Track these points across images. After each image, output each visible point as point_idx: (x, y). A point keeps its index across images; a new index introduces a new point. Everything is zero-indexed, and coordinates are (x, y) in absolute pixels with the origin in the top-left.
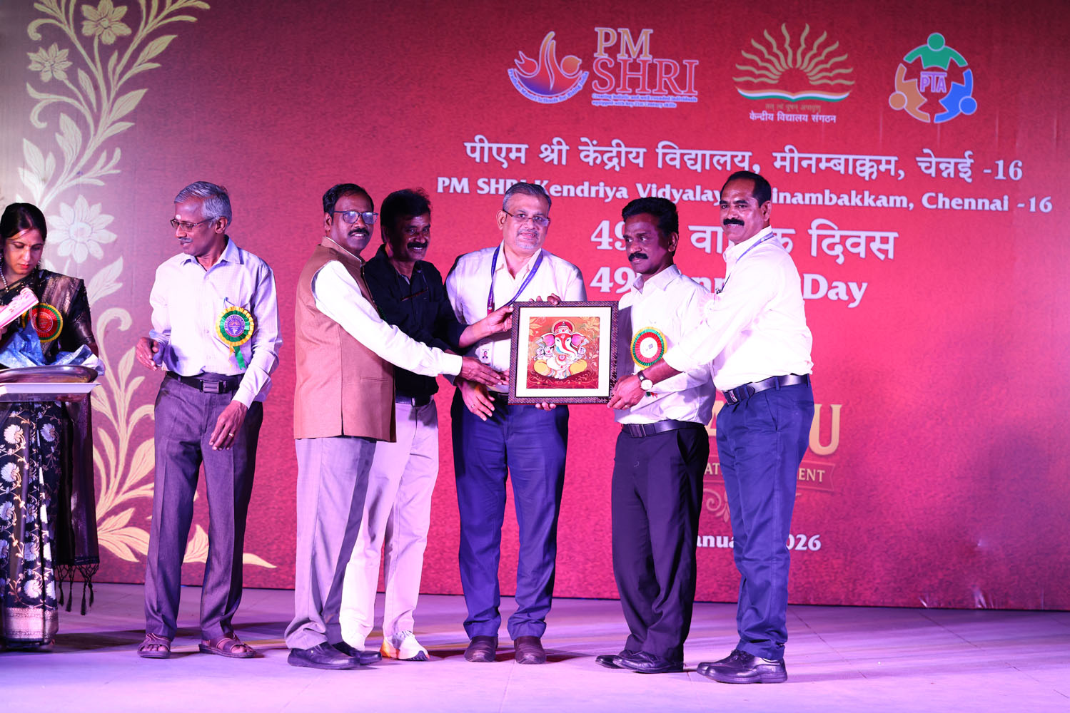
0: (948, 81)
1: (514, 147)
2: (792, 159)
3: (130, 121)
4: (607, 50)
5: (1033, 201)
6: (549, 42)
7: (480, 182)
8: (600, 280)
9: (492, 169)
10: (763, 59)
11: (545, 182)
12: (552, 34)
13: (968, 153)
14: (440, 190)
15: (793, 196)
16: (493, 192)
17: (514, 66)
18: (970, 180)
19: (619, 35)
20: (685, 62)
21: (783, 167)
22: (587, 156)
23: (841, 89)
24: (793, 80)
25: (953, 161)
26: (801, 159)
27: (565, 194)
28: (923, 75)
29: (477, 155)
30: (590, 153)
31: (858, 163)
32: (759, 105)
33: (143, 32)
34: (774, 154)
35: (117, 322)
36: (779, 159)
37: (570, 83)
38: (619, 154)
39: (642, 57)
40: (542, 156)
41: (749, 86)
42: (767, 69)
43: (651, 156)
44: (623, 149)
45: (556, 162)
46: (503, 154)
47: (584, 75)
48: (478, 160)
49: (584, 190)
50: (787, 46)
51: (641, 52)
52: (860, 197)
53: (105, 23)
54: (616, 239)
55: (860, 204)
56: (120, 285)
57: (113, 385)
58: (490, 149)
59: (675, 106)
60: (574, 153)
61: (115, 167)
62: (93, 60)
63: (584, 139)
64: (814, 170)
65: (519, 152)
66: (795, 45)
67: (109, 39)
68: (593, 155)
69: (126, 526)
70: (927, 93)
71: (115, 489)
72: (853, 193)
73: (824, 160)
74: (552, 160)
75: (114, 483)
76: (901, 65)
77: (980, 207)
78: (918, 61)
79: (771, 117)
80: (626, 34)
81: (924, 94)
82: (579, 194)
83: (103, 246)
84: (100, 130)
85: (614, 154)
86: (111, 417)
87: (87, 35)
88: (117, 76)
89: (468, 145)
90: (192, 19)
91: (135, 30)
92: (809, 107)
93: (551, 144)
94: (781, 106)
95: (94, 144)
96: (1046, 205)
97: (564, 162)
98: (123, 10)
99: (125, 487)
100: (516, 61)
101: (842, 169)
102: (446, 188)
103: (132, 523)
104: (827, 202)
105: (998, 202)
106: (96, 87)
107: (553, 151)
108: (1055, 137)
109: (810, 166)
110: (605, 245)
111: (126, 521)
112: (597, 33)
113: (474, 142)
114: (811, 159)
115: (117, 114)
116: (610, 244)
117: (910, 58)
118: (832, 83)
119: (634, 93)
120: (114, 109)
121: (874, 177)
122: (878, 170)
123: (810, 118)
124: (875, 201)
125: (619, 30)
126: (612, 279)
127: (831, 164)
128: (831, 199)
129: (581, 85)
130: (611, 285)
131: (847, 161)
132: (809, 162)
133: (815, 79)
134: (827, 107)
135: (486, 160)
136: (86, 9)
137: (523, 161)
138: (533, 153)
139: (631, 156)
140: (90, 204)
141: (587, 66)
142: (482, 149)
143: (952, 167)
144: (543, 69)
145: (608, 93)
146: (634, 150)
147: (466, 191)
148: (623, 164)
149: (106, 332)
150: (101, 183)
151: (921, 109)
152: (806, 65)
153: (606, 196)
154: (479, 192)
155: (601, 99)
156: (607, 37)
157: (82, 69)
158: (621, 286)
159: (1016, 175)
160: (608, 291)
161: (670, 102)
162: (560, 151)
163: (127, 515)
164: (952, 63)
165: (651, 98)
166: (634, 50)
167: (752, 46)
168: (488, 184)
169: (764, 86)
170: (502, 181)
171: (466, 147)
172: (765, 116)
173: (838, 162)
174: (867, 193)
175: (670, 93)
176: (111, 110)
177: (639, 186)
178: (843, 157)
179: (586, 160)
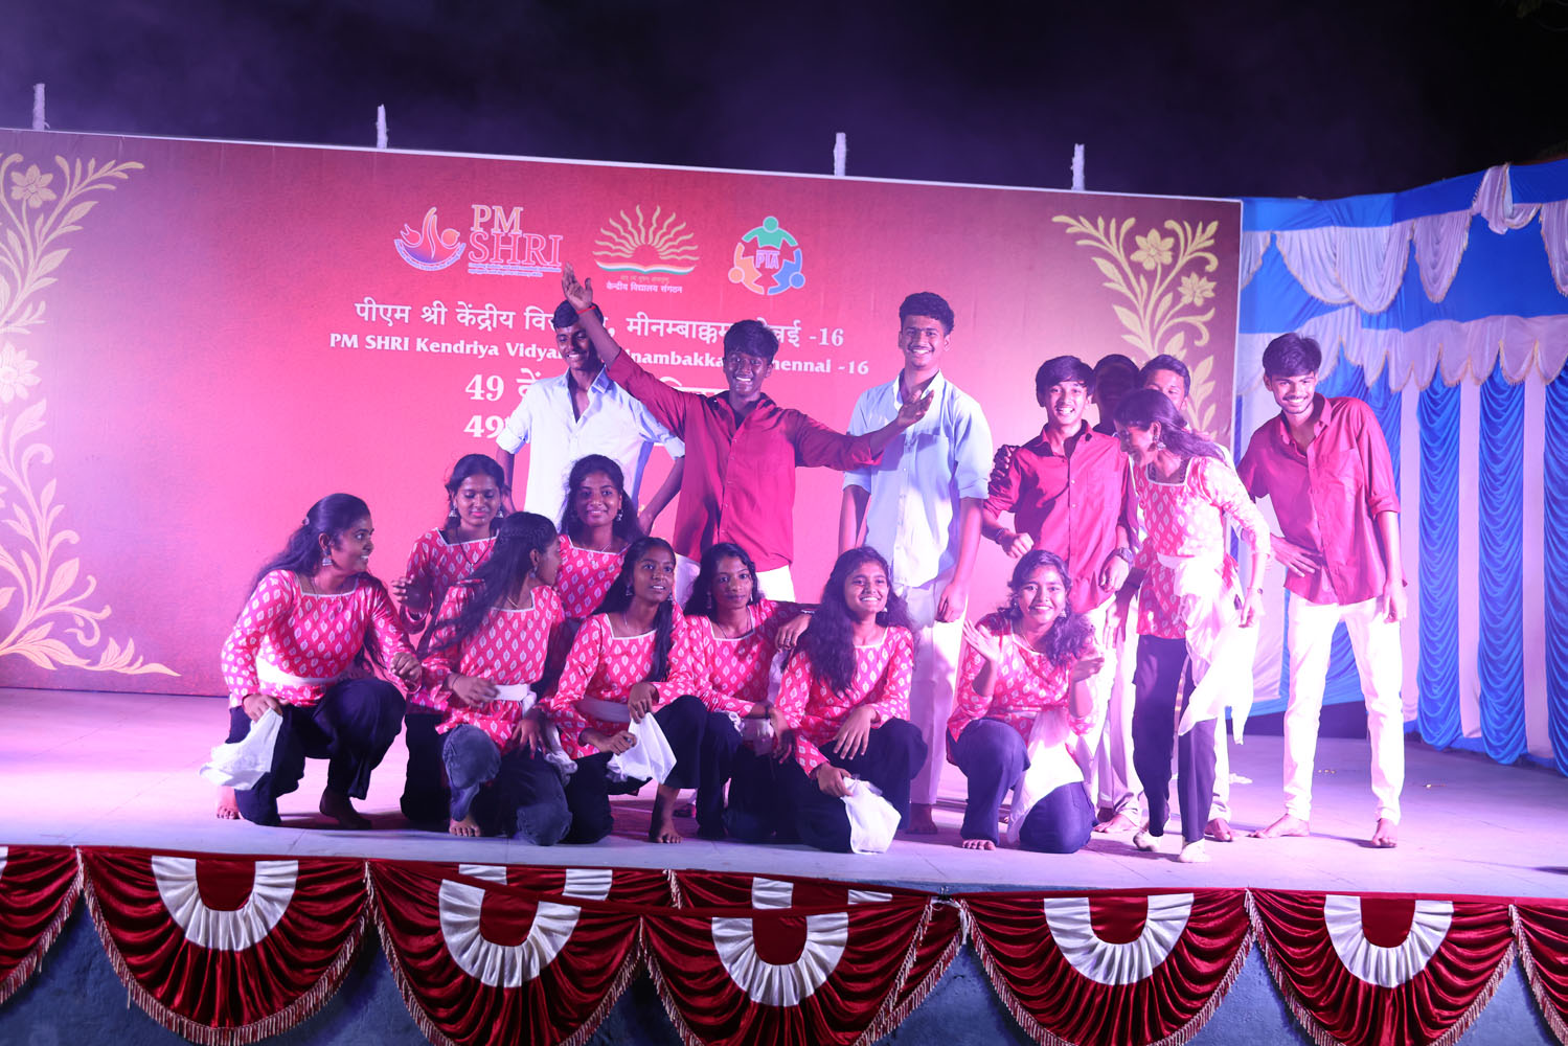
0: (780, 259)
1: (399, 308)
2: (643, 324)
3: (55, 277)
4: (482, 225)
5: (852, 364)
6: (431, 217)
7: (368, 339)
8: (473, 427)
9: (379, 328)
10: (620, 237)
11: (426, 340)
12: (434, 209)
13: (796, 322)
14: (333, 344)
15: (643, 357)
16: (379, 347)
17: (400, 237)
18: (797, 345)
19: (493, 211)
20: (551, 237)
21: (635, 331)
22: (463, 318)
23: (686, 263)
24: (646, 254)
25: (783, 328)
26: (650, 324)
27: (443, 350)
28: (758, 253)
29: (366, 315)
30: (465, 315)
31: (700, 329)
32: (615, 276)
33: (67, 198)
34: (628, 320)
35: (40, 456)
36: (631, 323)
37: (450, 253)
38: (491, 316)
39: (513, 232)
40: (423, 317)
41: (607, 259)
42: (623, 245)
43: (519, 319)
44: (495, 312)
45: (435, 322)
46: (389, 315)
47: (462, 247)
48: (366, 319)
49: (460, 347)
50: (640, 225)
51: (512, 227)
52: (701, 358)
53: (33, 189)
54: (488, 391)
55: (701, 364)
56: (43, 423)
57: (36, 512)
58: (378, 309)
59: (541, 275)
60: (451, 315)
61: (41, 318)
62: (21, 222)
63: (460, 303)
64: (662, 334)
65: (403, 312)
66: (648, 225)
67: (36, 203)
68: (468, 317)
69: (45, 638)
70: (762, 269)
71: (36, 604)
72: (696, 355)
73: (671, 326)
74: (433, 320)
75: (36, 600)
76: (740, 244)
77: (806, 369)
78: (755, 241)
79: (625, 286)
80: (499, 211)
81: (759, 270)
82: (456, 351)
83: (27, 388)
84: (27, 285)
85: (487, 316)
86: (34, 541)
87: (16, 198)
88: (42, 238)
89: (358, 306)
90: (113, 188)
91: (60, 195)
92: (659, 279)
93: (431, 306)
94: (634, 278)
95: (21, 296)
96: (863, 368)
97: (443, 322)
98: (49, 178)
99: (46, 603)
100: (402, 232)
101: (686, 333)
102: (338, 343)
103: (50, 636)
104: (673, 363)
105: (822, 365)
106: (24, 246)
107: (433, 313)
108: (872, 309)
109: (658, 330)
110: (478, 397)
111: (45, 634)
112: (473, 210)
113: (363, 303)
114: (659, 324)
115: (41, 271)
116: (482, 395)
117: (747, 238)
118: (679, 258)
119: (505, 263)
120: (41, 264)
121: (714, 341)
122: (718, 335)
123: (659, 288)
124: (714, 361)
125: (494, 207)
126: (483, 426)
127: (677, 330)
128: (676, 360)
129: (459, 255)
130: (483, 431)
131: (691, 326)
132: (658, 327)
133: (665, 254)
134: (675, 279)
135: (374, 319)
136: (15, 176)
137: (406, 321)
138: (416, 314)
139: (501, 319)
140: (17, 350)
141: (464, 238)
142: (370, 309)
143: (782, 333)
144: (426, 239)
145: (484, 263)
146: (505, 313)
147: (356, 346)
148: (495, 325)
149: (30, 465)
150: (28, 332)
151: (756, 282)
152: (657, 242)
153: (480, 353)
154: (367, 347)
155: (476, 268)
156: (483, 213)
157: (11, 229)
158: (492, 432)
159: (837, 342)
160: (480, 436)
161: (538, 272)
162: (439, 313)
163: (47, 628)
164: (784, 241)
165: (520, 268)
166: (506, 225)
167: (609, 224)
168: (376, 340)
169: (620, 260)
170: (387, 338)
171: (356, 308)
172: (619, 286)
173: (683, 328)
174: (707, 355)
175: (537, 264)
176: (37, 267)
177: (509, 345)
178: (688, 323)
179: (462, 321)
